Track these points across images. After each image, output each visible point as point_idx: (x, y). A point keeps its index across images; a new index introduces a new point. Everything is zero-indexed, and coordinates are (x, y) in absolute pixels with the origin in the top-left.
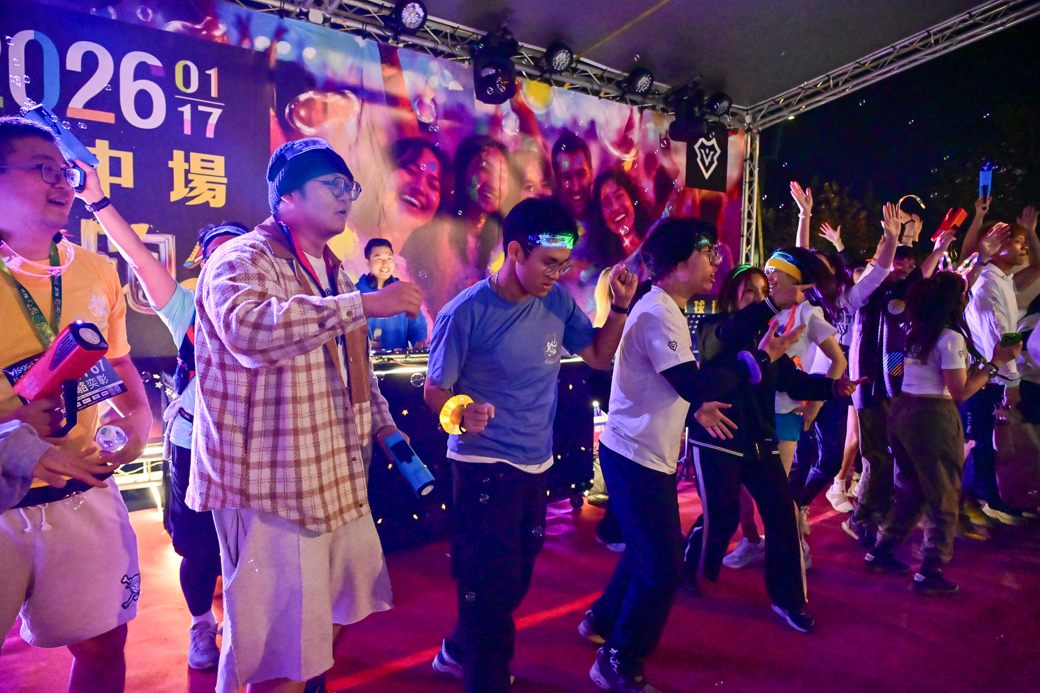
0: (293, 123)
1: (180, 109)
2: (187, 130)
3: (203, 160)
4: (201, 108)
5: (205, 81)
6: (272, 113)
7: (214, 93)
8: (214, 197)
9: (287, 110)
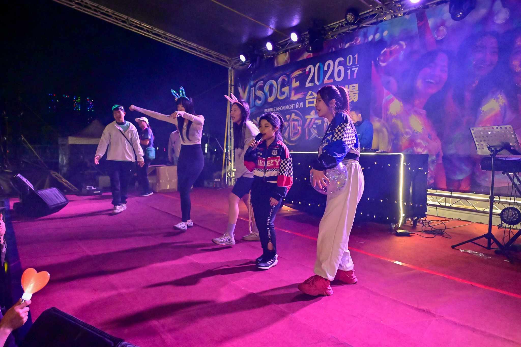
0: (379, 64)
1: (347, 72)
2: (349, 78)
3: (353, 87)
4: (353, 69)
5: (354, 59)
6: (373, 62)
7: (356, 63)
8: (355, 98)
9: (377, 59)
